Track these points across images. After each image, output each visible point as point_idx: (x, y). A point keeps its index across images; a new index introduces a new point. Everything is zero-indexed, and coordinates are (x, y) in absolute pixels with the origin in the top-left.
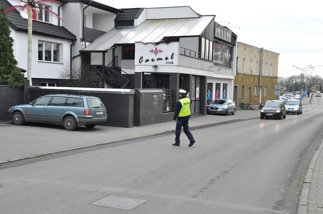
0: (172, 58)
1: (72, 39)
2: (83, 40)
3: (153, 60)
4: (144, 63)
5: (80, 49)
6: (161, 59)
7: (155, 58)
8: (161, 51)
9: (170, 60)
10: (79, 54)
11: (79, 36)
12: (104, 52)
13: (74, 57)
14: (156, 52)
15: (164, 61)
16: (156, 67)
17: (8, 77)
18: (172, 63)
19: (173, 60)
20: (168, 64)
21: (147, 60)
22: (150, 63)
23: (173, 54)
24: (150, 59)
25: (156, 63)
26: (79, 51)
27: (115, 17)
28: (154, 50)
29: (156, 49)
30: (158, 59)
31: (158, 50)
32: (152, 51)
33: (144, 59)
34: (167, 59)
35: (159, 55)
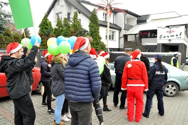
0: (180, 35)
1: (120, 29)
2: (125, 29)
3: (168, 37)
4: (162, 38)
5: (124, 34)
6: (173, 36)
7: (170, 35)
8: (173, 32)
9: (179, 36)
10: (123, 36)
11: (123, 28)
12: (135, 35)
13: (120, 38)
14: (170, 32)
15: (175, 37)
16: (170, 40)
17: (98, 47)
18: (181, 38)
19: (181, 36)
20: (178, 39)
21: (165, 37)
22: (167, 38)
23: (181, 32)
24: (166, 36)
25: (170, 38)
26: (123, 35)
27: (137, 19)
28: (169, 31)
29: (170, 30)
30: (171, 36)
31: (171, 31)
32: (167, 32)
33: (163, 36)
34: (177, 35)
35: (172, 34)
